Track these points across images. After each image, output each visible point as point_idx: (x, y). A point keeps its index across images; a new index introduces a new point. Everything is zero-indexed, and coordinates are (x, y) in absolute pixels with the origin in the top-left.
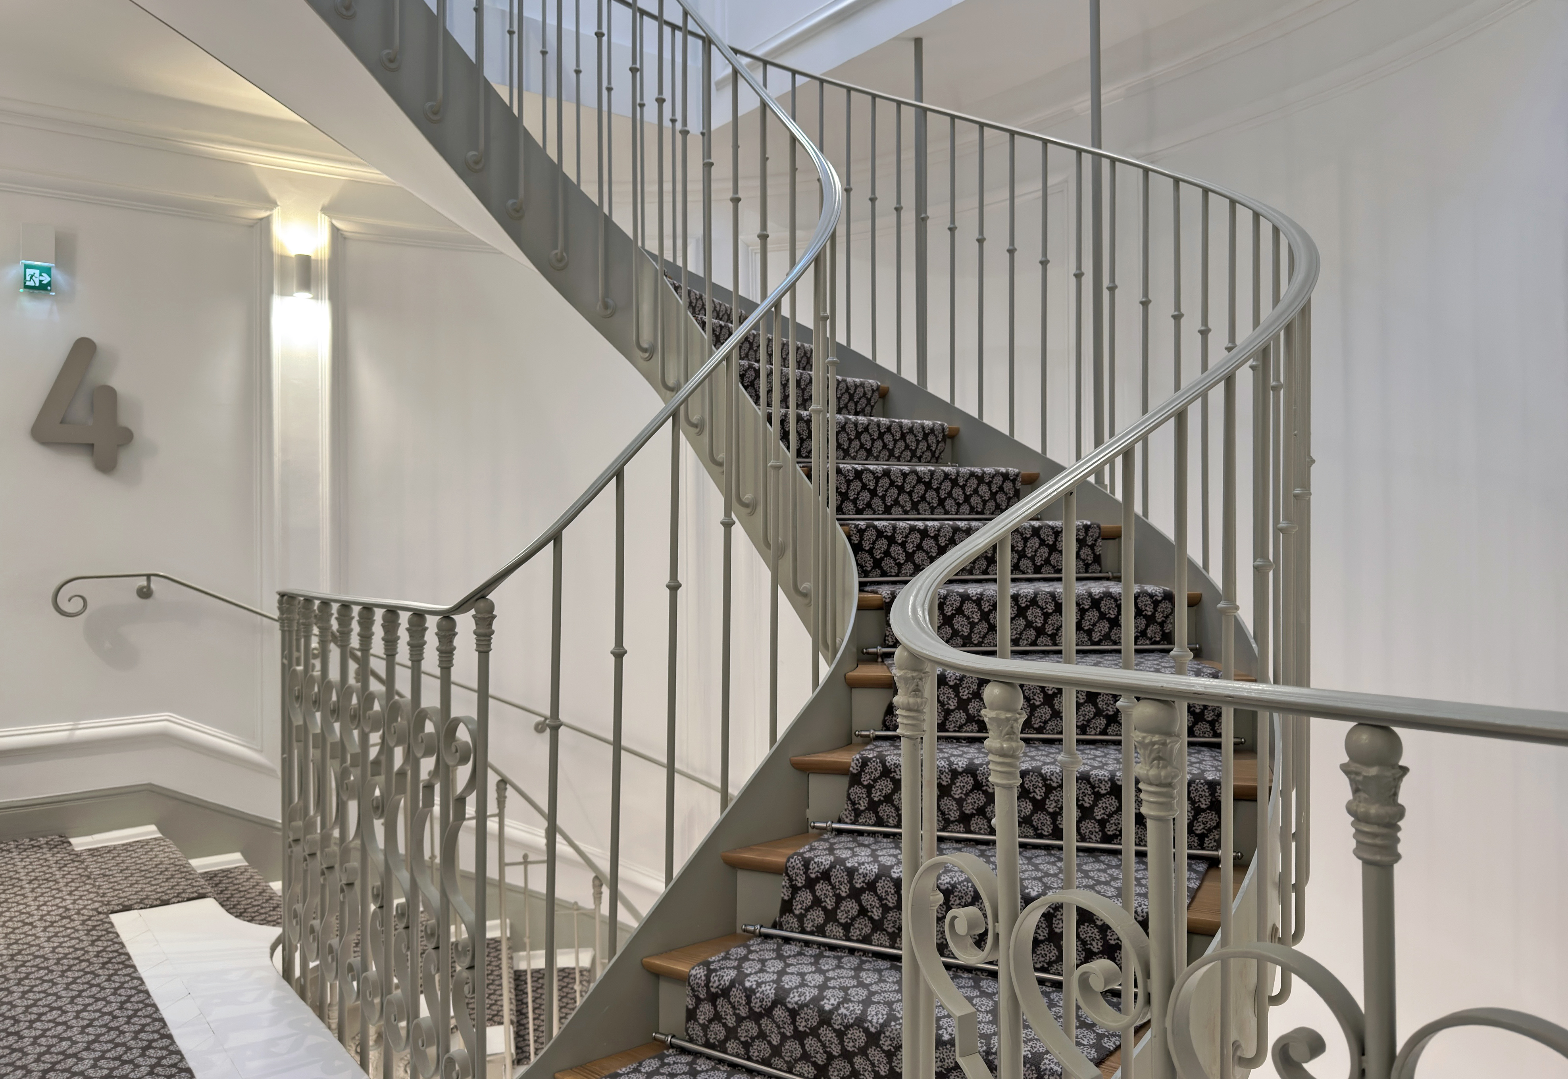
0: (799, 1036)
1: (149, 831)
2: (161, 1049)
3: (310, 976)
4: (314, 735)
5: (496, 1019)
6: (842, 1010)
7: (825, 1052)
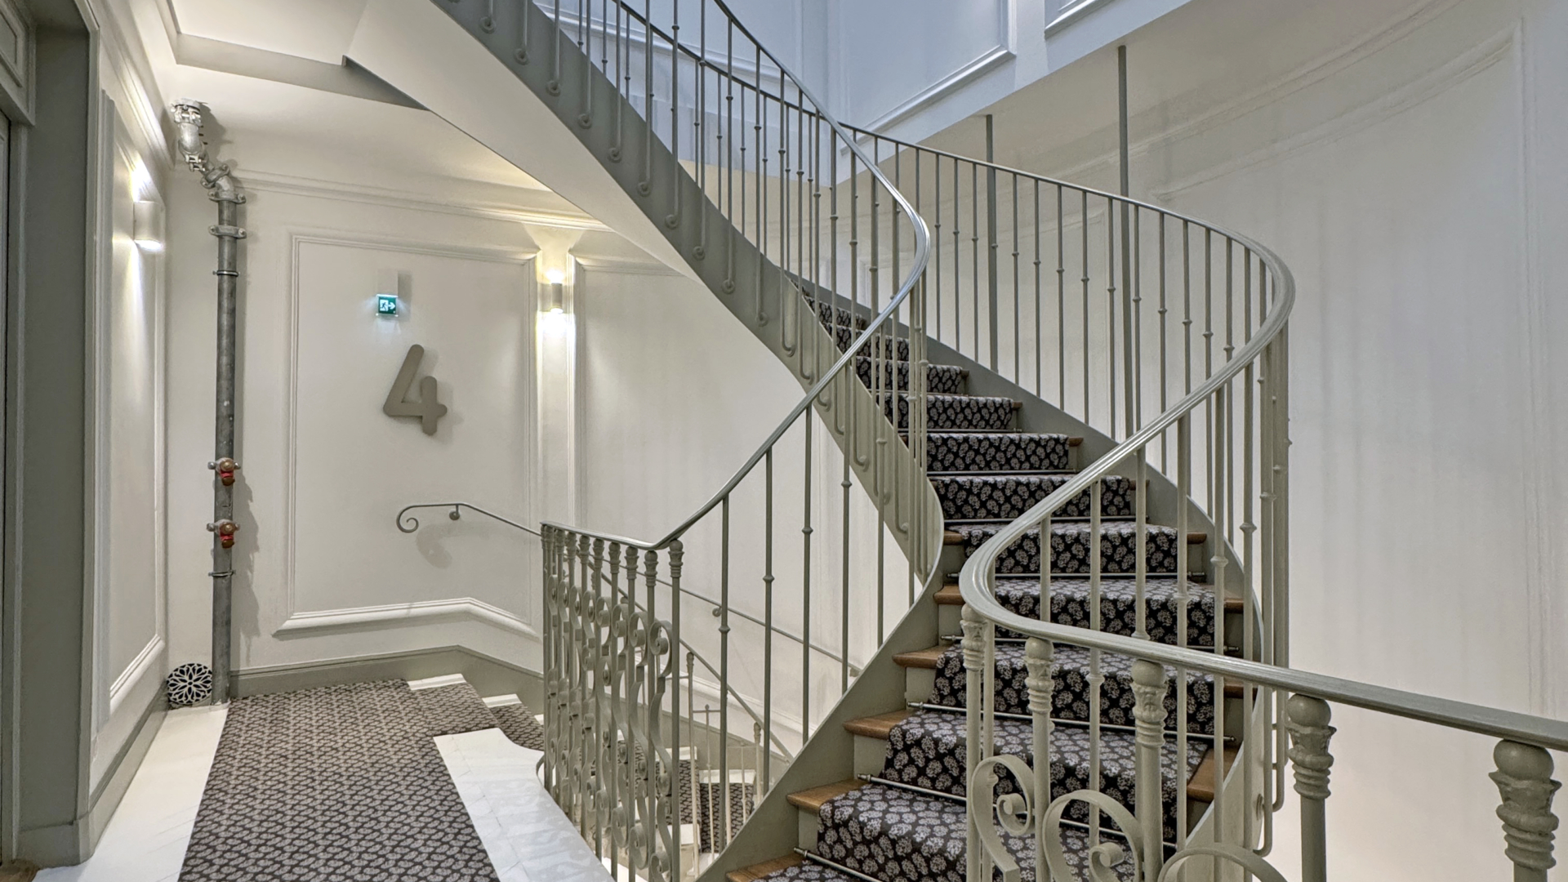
0: (898, 859)
1: (457, 678)
2: (467, 835)
3: (562, 786)
4: (565, 623)
5: (687, 819)
6: (929, 843)
7: (917, 871)
